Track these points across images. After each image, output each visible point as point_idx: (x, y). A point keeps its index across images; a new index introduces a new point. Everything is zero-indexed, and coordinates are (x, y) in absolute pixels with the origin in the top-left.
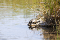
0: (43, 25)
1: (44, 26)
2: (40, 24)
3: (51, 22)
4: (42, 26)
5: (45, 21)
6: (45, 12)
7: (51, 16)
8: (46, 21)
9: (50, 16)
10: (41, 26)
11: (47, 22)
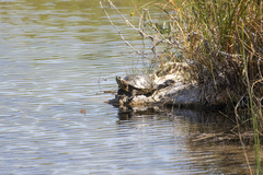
0: (187, 100)
1: (192, 107)
2: (169, 95)
3: (222, 86)
4: (183, 107)
5: (194, 82)
6: (193, 38)
7: (223, 56)
8: (201, 82)
9: (220, 58)
10: (176, 106)
11: (207, 89)
